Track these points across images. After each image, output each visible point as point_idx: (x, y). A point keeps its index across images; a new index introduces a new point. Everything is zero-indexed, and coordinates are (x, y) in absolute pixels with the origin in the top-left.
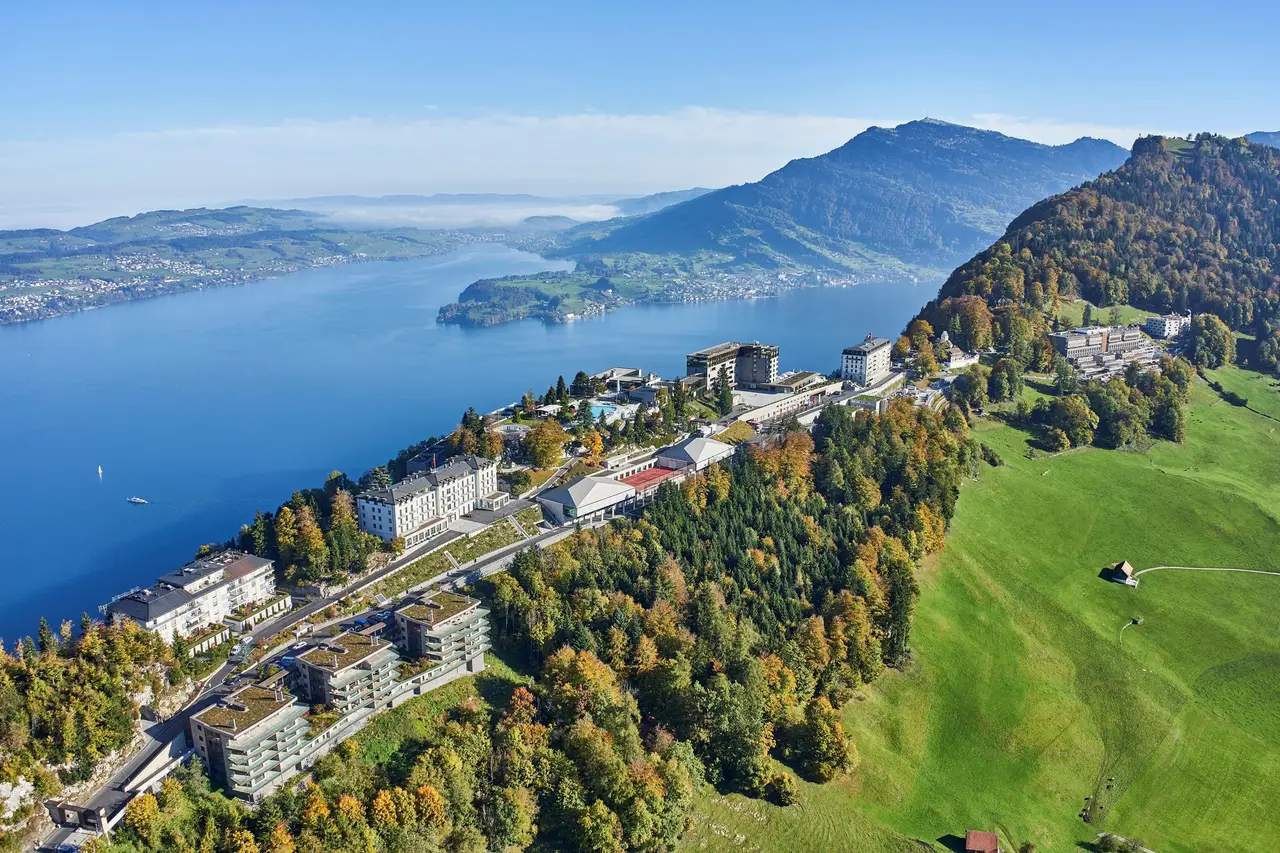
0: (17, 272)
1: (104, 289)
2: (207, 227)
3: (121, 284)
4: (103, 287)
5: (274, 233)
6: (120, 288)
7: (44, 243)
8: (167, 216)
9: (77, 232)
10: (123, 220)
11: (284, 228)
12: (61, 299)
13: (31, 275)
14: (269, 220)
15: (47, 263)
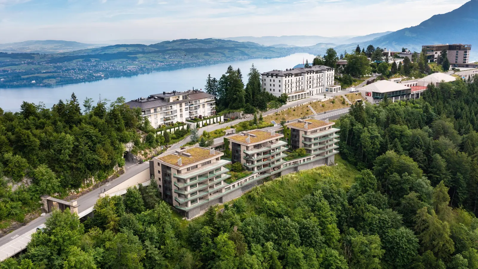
0: (129, 58)
1: (160, 65)
2: (197, 45)
3: (166, 63)
4: (159, 64)
5: (222, 48)
6: (165, 65)
7: (140, 50)
8: (184, 41)
9: (151, 46)
10: (168, 42)
11: (225, 46)
12: (144, 67)
13: (134, 59)
14: (220, 44)
15: (140, 55)
